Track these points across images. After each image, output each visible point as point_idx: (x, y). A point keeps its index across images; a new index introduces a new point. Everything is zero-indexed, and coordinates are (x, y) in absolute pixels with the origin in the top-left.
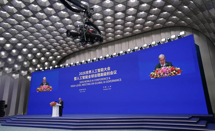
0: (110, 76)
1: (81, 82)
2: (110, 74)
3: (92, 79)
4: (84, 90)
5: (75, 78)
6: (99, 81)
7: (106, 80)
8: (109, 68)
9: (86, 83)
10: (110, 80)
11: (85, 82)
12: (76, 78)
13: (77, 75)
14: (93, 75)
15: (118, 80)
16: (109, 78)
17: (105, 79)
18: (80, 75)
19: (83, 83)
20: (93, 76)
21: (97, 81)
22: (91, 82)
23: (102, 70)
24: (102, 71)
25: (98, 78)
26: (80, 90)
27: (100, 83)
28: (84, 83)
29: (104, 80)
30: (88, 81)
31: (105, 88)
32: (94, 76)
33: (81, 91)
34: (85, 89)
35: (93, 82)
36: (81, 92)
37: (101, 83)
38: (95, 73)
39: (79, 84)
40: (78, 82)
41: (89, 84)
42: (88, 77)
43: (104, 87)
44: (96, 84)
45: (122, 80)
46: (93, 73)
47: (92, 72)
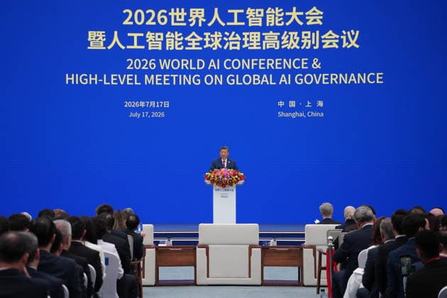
0: (322, 53)
1: (133, 64)
2: (321, 44)
3: (207, 54)
4: (156, 110)
5: (92, 35)
6: (251, 72)
7: (293, 72)
8: (315, 16)
9: (171, 71)
10: (317, 72)
11: (164, 64)
12: (101, 34)
13: (111, 24)
14: (217, 35)
15: (363, 78)
16: (316, 64)
17: (288, 64)
18: (126, 22)
19: (150, 72)
20: (217, 44)
21: (241, 72)
22: (202, 74)
23: (274, 16)
24: (271, 21)
25: (245, 54)
26: (128, 104)
27: (256, 80)
28: (158, 71)
29: (286, 71)
30: (184, 64)
31: (292, 110)
32: (223, 43)
33: (139, 110)
34: (167, 104)
35: (213, 72)
36: (137, 115)
37: (266, 80)
38: (230, 29)
39: (124, 71)
40: (113, 61)
41: (187, 80)
42: (185, 43)
43: (281, 104)
44: (233, 81)
45: (384, 78)
46: (217, 27)
47: (209, 16)
